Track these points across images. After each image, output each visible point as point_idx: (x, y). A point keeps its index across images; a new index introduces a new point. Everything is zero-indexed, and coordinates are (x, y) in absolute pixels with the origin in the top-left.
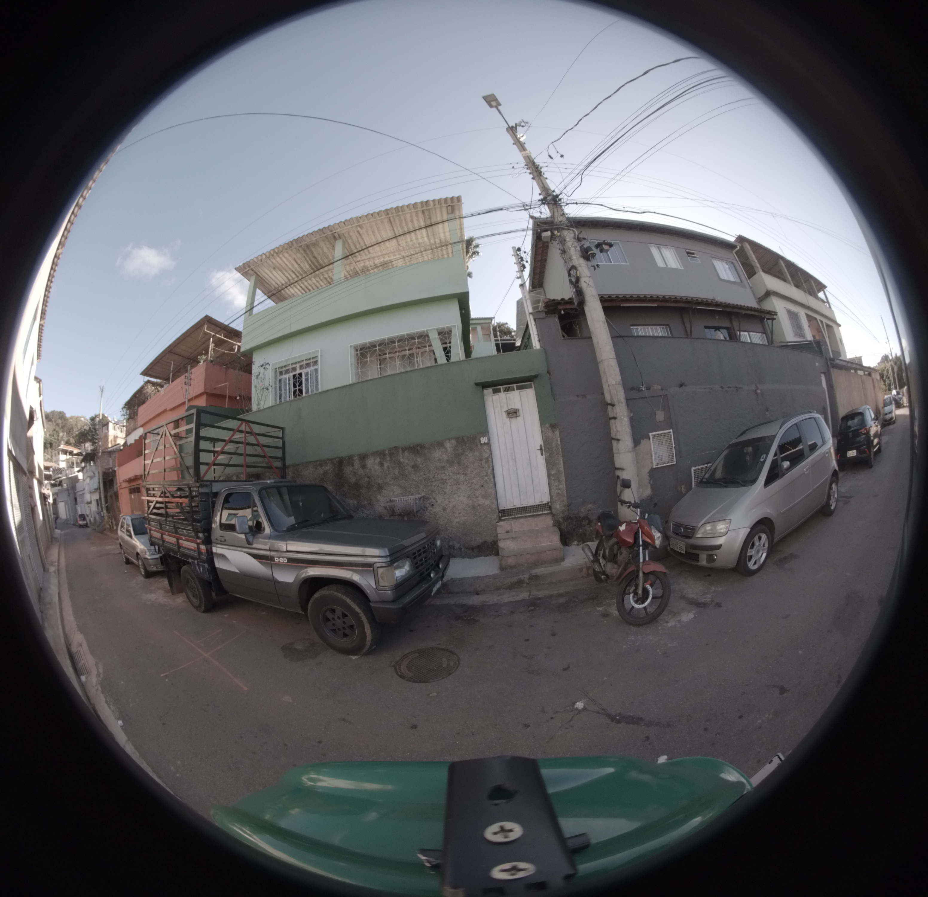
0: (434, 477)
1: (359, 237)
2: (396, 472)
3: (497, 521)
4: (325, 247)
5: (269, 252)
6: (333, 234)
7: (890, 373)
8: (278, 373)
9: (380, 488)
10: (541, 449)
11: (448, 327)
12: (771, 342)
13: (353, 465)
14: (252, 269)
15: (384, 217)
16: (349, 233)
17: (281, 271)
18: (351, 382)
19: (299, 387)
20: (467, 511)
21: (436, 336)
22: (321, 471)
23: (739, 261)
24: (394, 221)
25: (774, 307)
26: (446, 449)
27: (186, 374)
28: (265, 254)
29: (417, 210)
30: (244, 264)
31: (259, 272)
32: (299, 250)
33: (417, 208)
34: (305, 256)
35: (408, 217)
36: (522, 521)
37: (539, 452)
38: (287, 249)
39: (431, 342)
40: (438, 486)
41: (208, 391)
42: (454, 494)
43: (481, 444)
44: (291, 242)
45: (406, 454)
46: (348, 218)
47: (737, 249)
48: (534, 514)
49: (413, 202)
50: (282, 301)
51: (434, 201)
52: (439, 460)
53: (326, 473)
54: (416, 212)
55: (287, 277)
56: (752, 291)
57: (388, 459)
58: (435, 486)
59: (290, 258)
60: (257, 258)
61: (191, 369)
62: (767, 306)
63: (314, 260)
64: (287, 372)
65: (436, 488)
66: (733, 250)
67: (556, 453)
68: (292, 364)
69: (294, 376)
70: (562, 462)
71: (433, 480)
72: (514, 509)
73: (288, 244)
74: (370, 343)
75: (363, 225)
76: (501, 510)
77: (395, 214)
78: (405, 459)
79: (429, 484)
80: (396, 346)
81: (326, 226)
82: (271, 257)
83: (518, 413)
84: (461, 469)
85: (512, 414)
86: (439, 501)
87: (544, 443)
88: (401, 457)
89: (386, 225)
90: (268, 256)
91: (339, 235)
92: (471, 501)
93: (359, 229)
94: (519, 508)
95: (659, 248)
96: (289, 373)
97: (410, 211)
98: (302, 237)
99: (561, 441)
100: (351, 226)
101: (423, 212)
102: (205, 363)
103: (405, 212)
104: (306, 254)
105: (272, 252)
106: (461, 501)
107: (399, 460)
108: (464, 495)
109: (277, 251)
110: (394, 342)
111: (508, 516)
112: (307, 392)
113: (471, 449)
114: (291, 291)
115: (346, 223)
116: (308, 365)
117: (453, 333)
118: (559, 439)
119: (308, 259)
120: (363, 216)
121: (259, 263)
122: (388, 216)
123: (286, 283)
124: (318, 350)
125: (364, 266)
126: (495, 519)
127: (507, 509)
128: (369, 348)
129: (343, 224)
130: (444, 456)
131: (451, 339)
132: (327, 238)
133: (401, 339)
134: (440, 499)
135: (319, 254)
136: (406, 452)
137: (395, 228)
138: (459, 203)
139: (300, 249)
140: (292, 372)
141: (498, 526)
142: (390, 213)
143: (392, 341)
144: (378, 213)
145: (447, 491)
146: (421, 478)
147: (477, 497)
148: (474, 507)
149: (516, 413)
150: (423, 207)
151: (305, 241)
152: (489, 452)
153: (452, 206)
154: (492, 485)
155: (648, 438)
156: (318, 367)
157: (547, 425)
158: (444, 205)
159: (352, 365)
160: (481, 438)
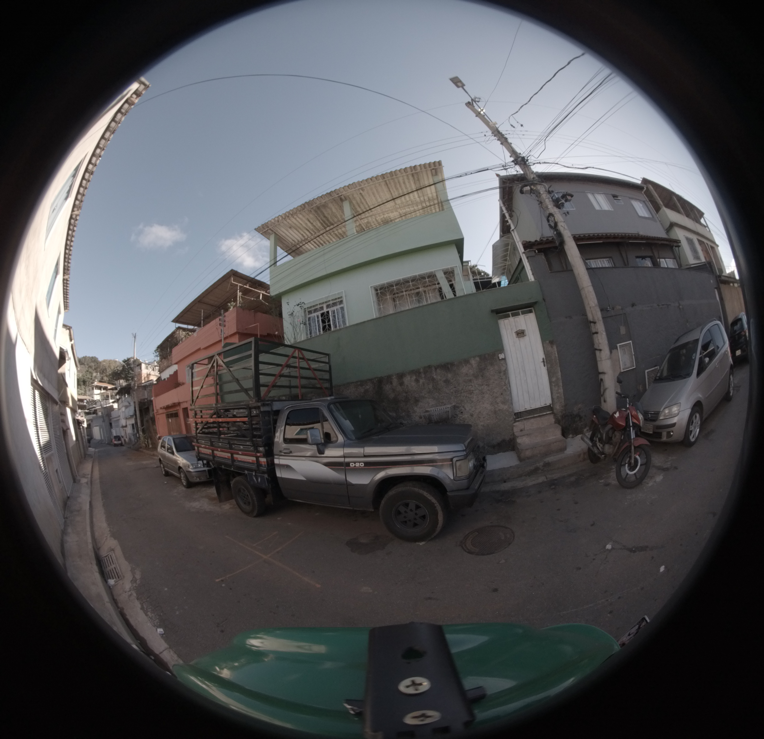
0: (462, 389)
1: (361, 198)
2: (431, 386)
3: (513, 422)
4: (334, 208)
5: (285, 214)
6: (339, 196)
8: (307, 312)
9: (417, 401)
10: (544, 362)
11: (451, 268)
13: (391, 383)
14: (270, 229)
15: (381, 180)
16: (353, 195)
17: (296, 230)
18: (375, 317)
19: (328, 323)
20: (490, 415)
21: (443, 275)
22: (362, 390)
23: (648, 199)
24: (390, 183)
25: (677, 236)
26: (472, 365)
27: (221, 317)
28: (281, 216)
29: (407, 174)
30: (263, 225)
31: (277, 231)
32: (310, 211)
33: (407, 172)
34: (317, 216)
35: (401, 179)
36: (532, 420)
37: (542, 364)
38: (300, 211)
39: (438, 280)
40: (466, 396)
41: (240, 331)
42: (480, 402)
43: (500, 360)
44: (304, 205)
46: (351, 183)
47: (644, 190)
48: (540, 414)
49: (404, 167)
50: (300, 255)
51: (420, 166)
52: (467, 374)
53: (367, 391)
54: (407, 175)
55: (302, 235)
57: (423, 376)
58: (463, 396)
59: (304, 219)
60: (274, 219)
61: (224, 313)
62: (673, 235)
63: (324, 219)
64: (315, 311)
65: (464, 398)
66: (642, 191)
67: (555, 364)
68: (319, 304)
69: (322, 315)
70: (559, 371)
71: (462, 391)
72: (525, 411)
73: (301, 206)
74: (388, 283)
75: (364, 188)
76: (516, 413)
77: (389, 178)
78: (438, 375)
79: (459, 395)
80: (410, 285)
81: (333, 190)
82: (286, 218)
83: (524, 333)
84: (484, 381)
85: (520, 334)
86: (468, 409)
87: (545, 357)
88: (434, 374)
89: (383, 187)
90: (284, 217)
92: (493, 407)
93: (361, 192)
94: (529, 410)
96: (318, 311)
97: (402, 175)
98: (313, 200)
99: (558, 354)
100: (354, 189)
101: (413, 175)
102: (235, 308)
103: (398, 176)
104: (318, 214)
105: (287, 214)
106: (485, 408)
107: (433, 377)
108: (487, 402)
109: (291, 213)
110: (408, 282)
111: (521, 417)
112: (336, 327)
113: (492, 366)
115: (350, 187)
116: (334, 304)
117: (456, 272)
118: (556, 352)
119: (319, 219)
120: (363, 180)
121: (277, 223)
122: (384, 180)
123: (302, 239)
124: (343, 292)
125: (368, 222)
126: (511, 421)
127: (521, 412)
128: (388, 287)
129: (347, 188)
130: (470, 371)
131: (455, 278)
132: (335, 200)
133: (414, 279)
134: (468, 406)
135: (329, 214)
136: (438, 370)
137: (391, 190)
138: (440, 166)
139: (312, 210)
140: (320, 311)
141: (514, 426)
142: (385, 176)
143: (406, 281)
144: (376, 178)
145: (474, 399)
146: (452, 391)
147: (498, 404)
148: (495, 412)
150: (412, 171)
151: (316, 204)
152: (506, 366)
153: (435, 169)
154: (509, 392)
155: (617, 348)
156: (344, 305)
157: (547, 342)
158: (429, 169)
159: (374, 302)
160: (499, 355)
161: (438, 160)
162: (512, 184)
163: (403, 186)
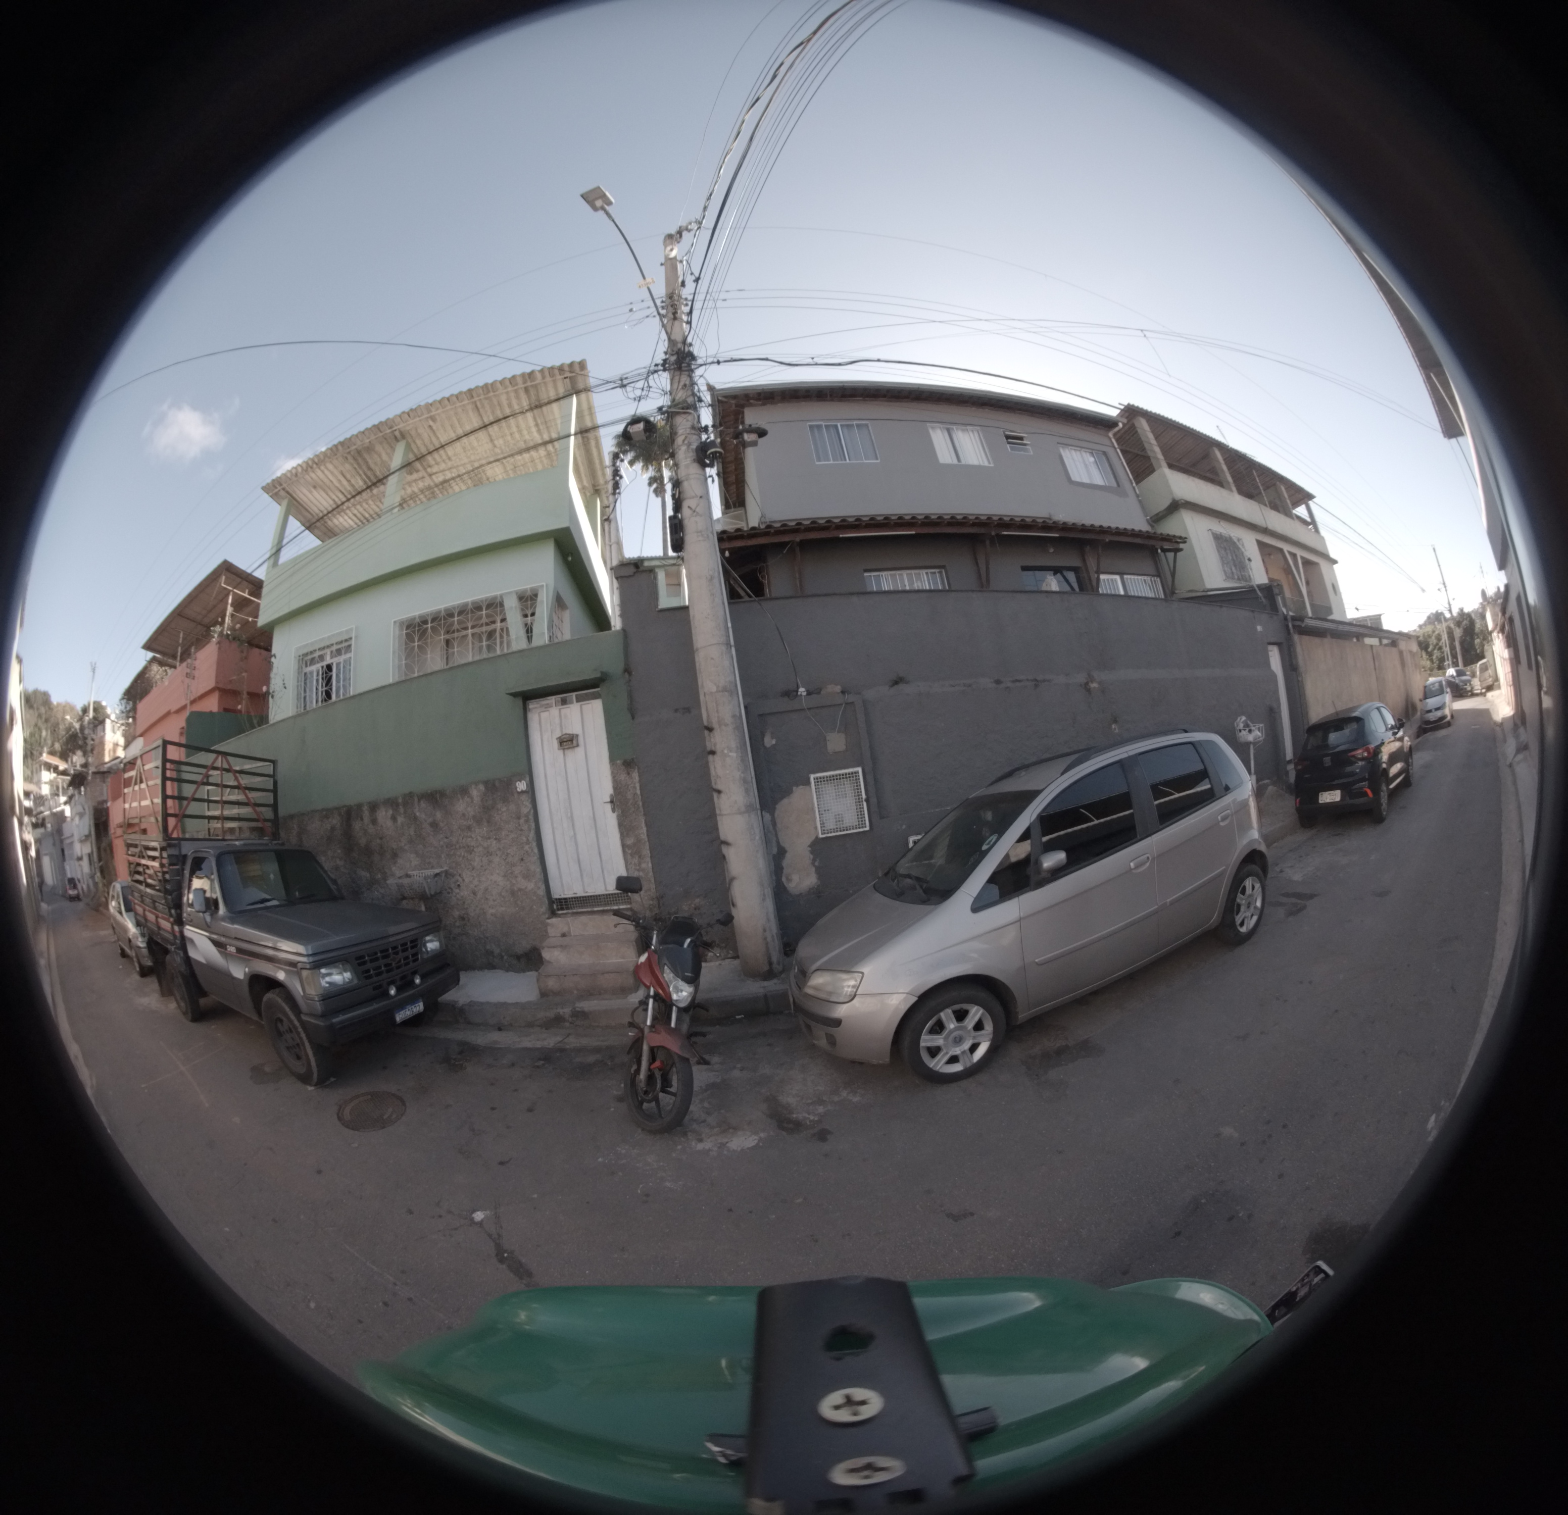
0: (458, 843)
1: (432, 435)
2: (412, 831)
3: (547, 916)
4: (382, 451)
5: (307, 463)
6: (392, 432)
8: (302, 662)
9: (395, 855)
11: (532, 589)
12: (1170, 592)
13: (362, 819)
14: (284, 489)
15: (466, 402)
16: (416, 429)
17: (324, 490)
18: (391, 681)
19: (325, 686)
20: (503, 897)
21: (515, 602)
22: (328, 826)
23: (1121, 449)
24: (483, 406)
26: (472, 798)
27: (189, 661)
28: (300, 464)
29: (518, 388)
30: (273, 481)
31: (295, 492)
32: (347, 458)
33: (517, 384)
34: (356, 466)
35: (503, 398)
36: (584, 918)
37: (609, 807)
38: (331, 458)
39: (505, 614)
40: (464, 857)
41: (221, 686)
42: (485, 870)
43: (519, 793)
44: (336, 446)
45: (423, 804)
46: (416, 404)
47: (1116, 428)
48: (606, 908)
49: (509, 376)
50: (330, 538)
51: (542, 371)
52: (464, 815)
53: (333, 829)
54: (516, 391)
55: (334, 500)
56: (1141, 503)
57: (402, 811)
58: (460, 856)
59: (335, 471)
60: (290, 471)
61: (195, 653)
63: (369, 473)
64: (313, 662)
65: (461, 859)
66: (1111, 430)
67: (633, 809)
68: (320, 649)
69: (323, 669)
70: (643, 825)
71: (458, 846)
72: (575, 898)
73: (332, 449)
74: (421, 617)
75: (437, 417)
76: (556, 899)
77: (482, 397)
78: (421, 811)
79: (452, 853)
80: (454, 621)
81: (385, 418)
82: (309, 469)
83: (574, 742)
84: (491, 831)
85: (568, 742)
86: (467, 880)
87: (614, 793)
88: (417, 810)
89: (471, 413)
90: (305, 468)
91: (401, 433)
92: (508, 882)
93: (431, 423)
94: (583, 897)
95: (949, 430)
96: (316, 663)
97: (505, 390)
98: (351, 438)
99: (641, 789)
100: (418, 419)
101: (526, 390)
102: (219, 640)
103: (497, 393)
104: (358, 464)
105: (310, 463)
106: (495, 882)
107: (415, 814)
108: (497, 871)
109: (316, 460)
110: (452, 615)
111: (567, 908)
112: (337, 694)
113: (505, 800)
114: (343, 521)
115: (412, 414)
116: (339, 652)
117: (539, 598)
118: (638, 785)
119: (361, 472)
120: (435, 401)
121: (294, 479)
122: (473, 400)
123: (331, 507)
124: (352, 629)
126: (544, 914)
127: (565, 899)
128: (419, 625)
129: (406, 416)
130: (469, 809)
131: (535, 607)
132: (385, 439)
133: (463, 611)
134: (467, 875)
135: (376, 464)
136: (422, 802)
137: (482, 412)
138: (582, 372)
140: (319, 662)
141: (548, 924)
142: (474, 395)
144: (458, 396)
145: (475, 864)
146: (442, 843)
147: (516, 877)
148: (513, 893)
149: (571, 740)
150: (525, 382)
151: (355, 445)
152: (530, 806)
153: (571, 378)
154: (535, 858)
155: (808, 783)
156: (352, 655)
157: (618, 762)
158: (559, 377)
159: (394, 652)
160: (518, 783)
161: (578, 359)
162: (743, 406)
163: (508, 412)
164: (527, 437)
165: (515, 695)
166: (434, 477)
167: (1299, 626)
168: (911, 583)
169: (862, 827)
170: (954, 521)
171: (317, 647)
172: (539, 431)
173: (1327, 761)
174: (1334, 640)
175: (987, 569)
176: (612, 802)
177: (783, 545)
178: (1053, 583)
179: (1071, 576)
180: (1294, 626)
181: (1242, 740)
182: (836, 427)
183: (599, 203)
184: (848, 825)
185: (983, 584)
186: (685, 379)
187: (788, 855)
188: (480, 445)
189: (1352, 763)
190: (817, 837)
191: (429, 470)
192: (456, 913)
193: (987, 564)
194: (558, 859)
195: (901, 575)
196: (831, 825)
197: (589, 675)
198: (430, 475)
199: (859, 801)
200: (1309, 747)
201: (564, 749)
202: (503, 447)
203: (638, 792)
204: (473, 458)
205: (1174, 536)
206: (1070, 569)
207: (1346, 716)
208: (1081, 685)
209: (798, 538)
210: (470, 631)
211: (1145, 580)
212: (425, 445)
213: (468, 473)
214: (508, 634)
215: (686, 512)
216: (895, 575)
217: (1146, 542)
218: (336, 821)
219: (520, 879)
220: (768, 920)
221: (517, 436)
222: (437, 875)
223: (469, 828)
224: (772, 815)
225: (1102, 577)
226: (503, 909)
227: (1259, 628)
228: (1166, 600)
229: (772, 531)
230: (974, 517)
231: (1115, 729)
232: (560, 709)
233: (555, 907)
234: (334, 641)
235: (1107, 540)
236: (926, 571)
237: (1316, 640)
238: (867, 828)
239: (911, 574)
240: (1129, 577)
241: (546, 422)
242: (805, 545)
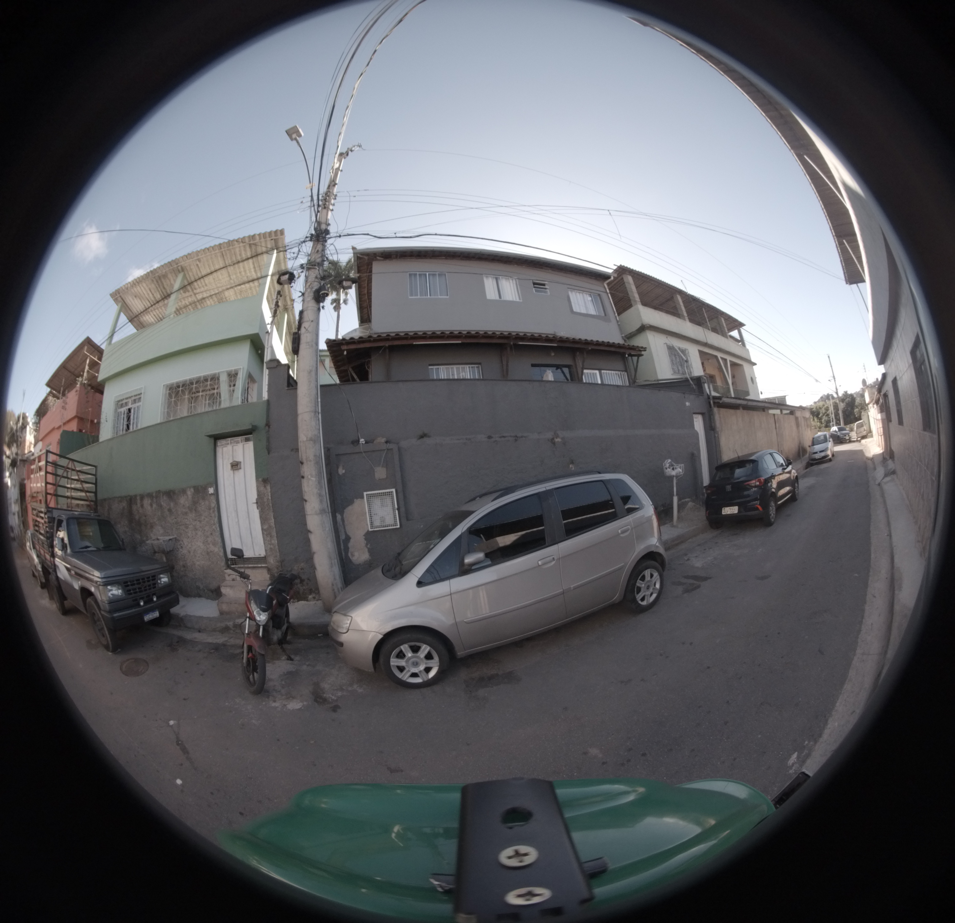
0: (181, 522)
1: (198, 270)
2: (159, 513)
3: (225, 568)
4: (171, 278)
6: (178, 266)
7: (830, 411)
8: (117, 405)
9: (152, 527)
11: (235, 370)
12: (633, 381)
13: (137, 504)
14: (120, 296)
15: (217, 251)
16: (189, 266)
17: (140, 299)
19: (127, 422)
20: (203, 555)
21: (226, 378)
22: (121, 507)
23: (610, 293)
24: (226, 254)
25: (648, 343)
26: (188, 496)
27: (65, 398)
28: (130, 283)
29: (245, 244)
30: (115, 292)
31: (125, 299)
32: (153, 281)
33: (245, 242)
34: (157, 286)
35: (237, 250)
37: (255, 506)
38: (145, 280)
39: (220, 384)
40: (184, 530)
41: (79, 415)
42: (194, 539)
43: (210, 495)
44: (148, 273)
45: (165, 498)
46: (190, 253)
47: (610, 280)
48: (255, 565)
49: (241, 237)
50: (141, 328)
51: (259, 235)
52: (184, 505)
53: (124, 508)
54: (244, 246)
55: (145, 305)
56: (619, 325)
57: (155, 501)
58: (182, 530)
59: (147, 289)
60: (124, 286)
61: (68, 392)
62: (638, 342)
63: (163, 290)
64: (123, 406)
66: (605, 281)
67: (267, 508)
68: (127, 398)
69: (127, 410)
70: (272, 518)
71: (181, 524)
73: (145, 275)
74: (176, 383)
75: (201, 259)
76: (230, 559)
77: (226, 249)
78: (165, 502)
79: (179, 526)
80: (193, 387)
81: (174, 259)
82: (134, 285)
83: (239, 466)
84: (197, 516)
85: (235, 466)
86: (185, 544)
87: (258, 497)
88: (162, 501)
89: (219, 258)
90: (132, 285)
91: (182, 267)
92: (205, 547)
93: (198, 263)
95: (497, 279)
97: (239, 245)
99: (271, 496)
100: (191, 260)
101: (250, 245)
102: (80, 385)
103: (234, 247)
104: (158, 284)
105: (135, 282)
106: (199, 546)
107: (161, 503)
108: (200, 540)
109: (138, 281)
111: (235, 564)
112: (133, 427)
113: (204, 499)
114: (148, 318)
115: (188, 257)
116: (136, 401)
117: (238, 376)
118: (270, 494)
119: (159, 290)
120: (200, 250)
121: (126, 290)
122: (221, 250)
124: (142, 388)
126: (222, 567)
128: (175, 388)
129: (185, 258)
130: (186, 502)
131: (236, 381)
132: (173, 270)
133: (198, 381)
134: (186, 541)
135: (167, 285)
136: (164, 496)
137: (225, 258)
138: (282, 237)
140: (126, 406)
141: (225, 573)
142: (222, 247)
144: (214, 248)
145: (189, 535)
146: (173, 521)
147: (209, 544)
148: (208, 553)
149: (237, 465)
150: (250, 240)
151: (158, 273)
152: (215, 503)
153: (275, 240)
154: (218, 533)
155: (363, 497)
156: (140, 403)
157: (260, 479)
158: (268, 239)
159: (162, 404)
160: (209, 489)
161: (280, 229)
162: (373, 260)
163: (239, 258)
164: (249, 274)
165: (210, 436)
166: (197, 295)
167: (719, 403)
168: (458, 374)
169: (395, 526)
170: (486, 335)
171: (124, 397)
172: (255, 271)
173: (729, 488)
174: (745, 411)
175: (507, 365)
176: (257, 503)
177: (379, 348)
178: (550, 375)
179: (566, 370)
180: (714, 403)
181: (668, 474)
182: (426, 275)
183: (294, 136)
184: (388, 523)
185: (505, 376)
186: (319, 247)
187: (352, 540)
188: (222, 278)
189: (748, 489)
190: (368, 531)
191: (195, 291)
192: (181, 563)
193: (507, 362)
194: (230, 535)
195: (452, 368)
196: (377, 523)
197: (246, 426)
198: (195, 294)
199: (394, 510)
200: (717, 479)
201: (234, 470)
202: (235, 280)
203: (270, 498)
204: (218, 285)
205: (638, 347)
206: (566, 366)
207: (745, 459)
208: (548, 440)
209: (387, 344)
210: (201, 394)
211: (616, 374)
212: (193, 275)
213: (215, 294)
214: (220, 397)
215: (303, 330)
216: (449, 368)
217: (618, 350)
218: (124, 504)
219: (211, 545)
220: (335, 579)
221: (243, 273)
222: (170, 540)
223: (186, 513)
224: (342, 516)
225: (585, 371)
226: (203, 562)
227: (688, 404)
228: (630, 386)
229: (372, 339)
230: (499, 333)
231: (572, 468)
232: (233, 446)
233: (229, 563)
234: (133, 394)
235: (590, 348)
236: (469, 366)
237: (732, 411)
238: (398, 526)
239: (459, 368)
240: (605, 371)
241: (259, 266)
242: (392, 349)
